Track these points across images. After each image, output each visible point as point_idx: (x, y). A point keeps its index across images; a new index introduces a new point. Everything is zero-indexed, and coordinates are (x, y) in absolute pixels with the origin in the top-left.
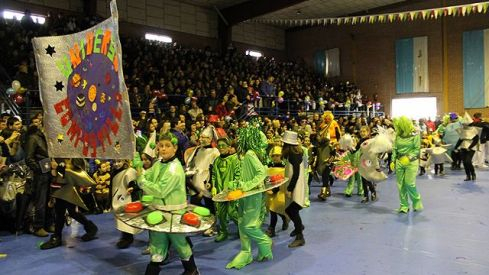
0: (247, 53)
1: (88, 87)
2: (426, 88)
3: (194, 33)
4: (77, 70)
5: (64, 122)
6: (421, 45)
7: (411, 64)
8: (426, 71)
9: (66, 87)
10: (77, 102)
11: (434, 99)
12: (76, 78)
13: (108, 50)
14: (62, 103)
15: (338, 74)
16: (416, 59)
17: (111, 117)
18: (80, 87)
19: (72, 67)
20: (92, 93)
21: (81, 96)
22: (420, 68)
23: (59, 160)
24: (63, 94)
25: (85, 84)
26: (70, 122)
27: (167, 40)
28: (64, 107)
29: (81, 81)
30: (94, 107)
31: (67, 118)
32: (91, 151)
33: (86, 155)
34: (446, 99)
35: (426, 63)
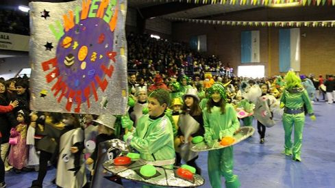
0: (152, 36)
1: (79, 48)
2: (258, 60)
4: (69, 33)
5: (49, 79)
6: (256, 35)
7: (250, 45)
8: (258, 51)
9: (55, 48)
10: (65, 62)
11: (263, 66)
12: (68, 40)
13: (105, 14)
14: (50, 62)
15: (206, 50)
16: (253, 43)
17: (101, 75)
18: (71, 48)
19: (64, 30)
20: (83, 53)
21: (70, 56)
22: (255, 49)
23: (39, 114)
24: (52, 54)
25: (76, 45)
26: (56, 79)
28: (50, 66)
29: (72, 43)
30: (83, 66)
31: (53, 76)
32: (74, 106)
33: (69, 110)
34: (270, 67)
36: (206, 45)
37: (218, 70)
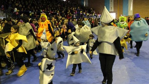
2: (113, 10)
7: (109, 3)
11: (115, 13)
16: (110, 2)
22: (112, 5)
34: (118, 14)
35: (113, 3)
36: (88, 4)
37: (93, 15)
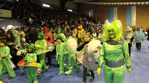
0: (68, 10)
3: (55, 4)
6: (116, 9)
27: (48, 6)
35: (117, 14)
37: (98, 25)
